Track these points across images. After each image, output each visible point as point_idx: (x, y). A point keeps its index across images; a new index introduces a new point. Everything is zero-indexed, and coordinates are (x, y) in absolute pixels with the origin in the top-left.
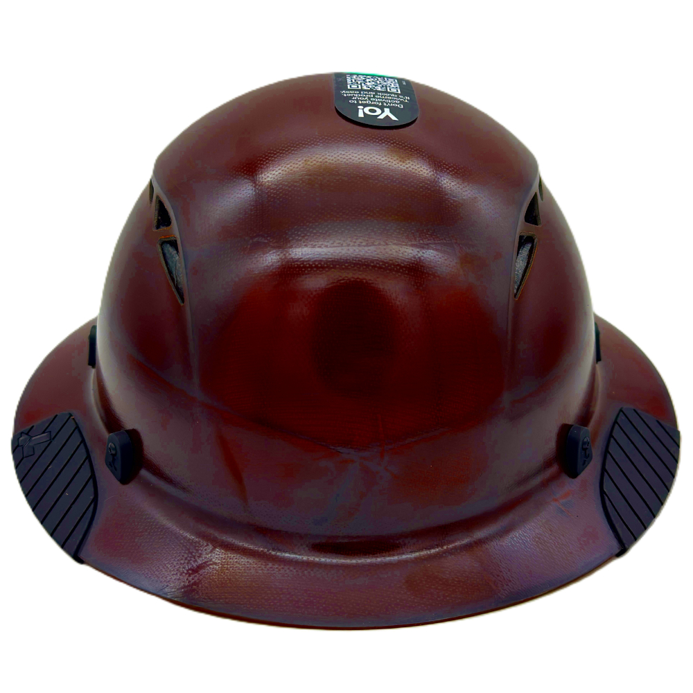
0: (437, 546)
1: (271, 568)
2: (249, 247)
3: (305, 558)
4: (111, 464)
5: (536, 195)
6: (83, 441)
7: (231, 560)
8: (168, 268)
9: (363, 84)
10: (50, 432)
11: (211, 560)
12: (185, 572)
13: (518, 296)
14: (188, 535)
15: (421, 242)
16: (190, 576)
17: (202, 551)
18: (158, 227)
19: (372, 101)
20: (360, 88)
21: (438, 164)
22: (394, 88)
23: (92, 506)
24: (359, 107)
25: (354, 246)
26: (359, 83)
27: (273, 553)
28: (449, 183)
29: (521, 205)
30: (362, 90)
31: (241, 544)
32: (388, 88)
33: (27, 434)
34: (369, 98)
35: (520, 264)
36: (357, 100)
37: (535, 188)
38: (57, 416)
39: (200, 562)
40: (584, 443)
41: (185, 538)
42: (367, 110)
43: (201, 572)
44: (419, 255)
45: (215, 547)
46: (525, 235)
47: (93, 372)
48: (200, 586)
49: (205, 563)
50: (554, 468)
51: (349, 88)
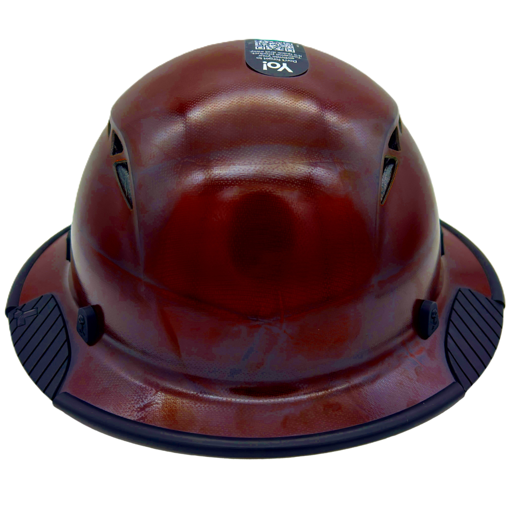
0: (324, 389)
1: (199, 406)
2: (181, 165)
3: (225, 399)
4: (80, 331)
5: (396, 128)
6: (61, 314)
7: (169, 401)
8: (121, 184)
9: (267, 46)
10: (37, 308)
11: (154, 401)
12: (135, 409)
13: (384, 203)
14: (137, 382)
15: (311, 161)
16: (138, 412)
17: (147, 394)
18: (114, 154)
19: (273, 58)
20: (264, 49)
21: (324, 104)
22: (291, 49)
23: (67, 361)
24: (264, 62)
25: (260, 164)
26: (264, 45)
27: (201, 395)
28: (332, 118)
29: (386, 135)
30: (266, 50)
31: (177, 388)
32: (286, 49)
33: (20, 310)
34: (271, 56)
35: (386, 178)
36: (262, 57)
37: (396, 123)
38: (42, 296)
39: (146, 402)
40: (433, 314)
41: (135, 384)
42: (269, 64)
43: (147, 409)
44: (309, 171)
45: (157, 392)
46: (389, 157)
47: (69, 264)
48: (146, 420)
49: (150, 403)
50: (411, 332)
51: (256, 48)
